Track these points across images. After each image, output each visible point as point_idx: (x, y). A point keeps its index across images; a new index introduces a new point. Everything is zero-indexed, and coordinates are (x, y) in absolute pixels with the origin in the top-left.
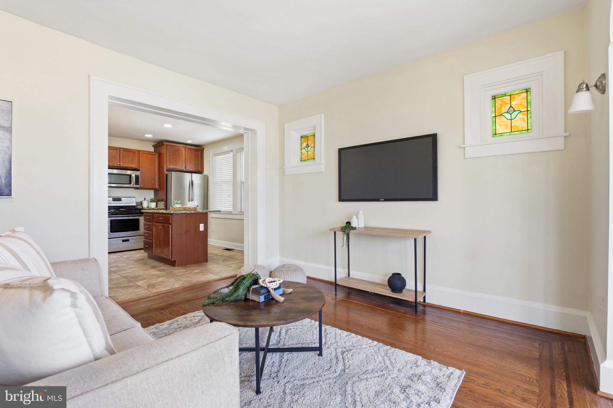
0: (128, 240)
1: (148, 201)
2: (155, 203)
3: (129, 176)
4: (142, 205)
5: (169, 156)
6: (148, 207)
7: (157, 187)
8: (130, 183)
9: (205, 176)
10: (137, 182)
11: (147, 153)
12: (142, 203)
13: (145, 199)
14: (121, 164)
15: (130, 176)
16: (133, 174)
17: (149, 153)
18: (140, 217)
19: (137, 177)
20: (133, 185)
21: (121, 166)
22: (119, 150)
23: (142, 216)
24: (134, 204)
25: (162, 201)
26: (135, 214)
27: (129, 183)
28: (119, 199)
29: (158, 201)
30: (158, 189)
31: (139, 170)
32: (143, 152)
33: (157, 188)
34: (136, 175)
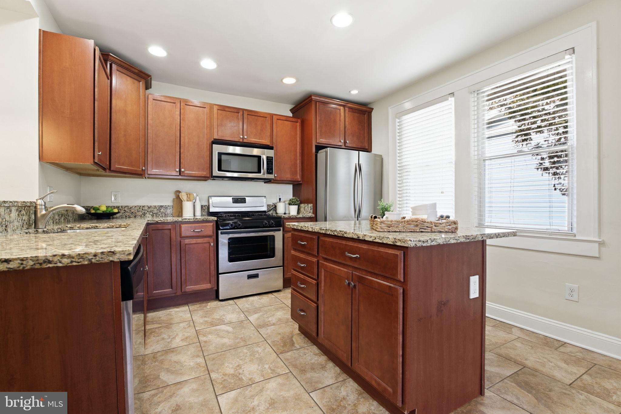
0: (256, 276)
1: (284, 202)
2: (297, 206)
3: (256, 159)
4: (276, 210)
5: (320, 120)
6: (285, 214)
7: (298, 177)
8: (259, 172)
9: (376, 155)
10: (270, 170)
11: (284, 118)
12: (276, 207)
13: (280, 199)
14: (246, 137)
15: (259, 157)
16: (264, 154)
17: (286, 118)
18: (276, 232)
19: (269, 160)
20: (264, 174)
21: (245, 141)
22: (241, 113)
23: (280, 230)
24: (265, 209)
25: (307, 202)
26: (267, 227)
27: (256, 171)
28: (242, 200)
29: (301, 203)
30: (300, 183)
31: (272, 148)
32: (278, 117)
33: (300, 180)
34: (267, 157)
